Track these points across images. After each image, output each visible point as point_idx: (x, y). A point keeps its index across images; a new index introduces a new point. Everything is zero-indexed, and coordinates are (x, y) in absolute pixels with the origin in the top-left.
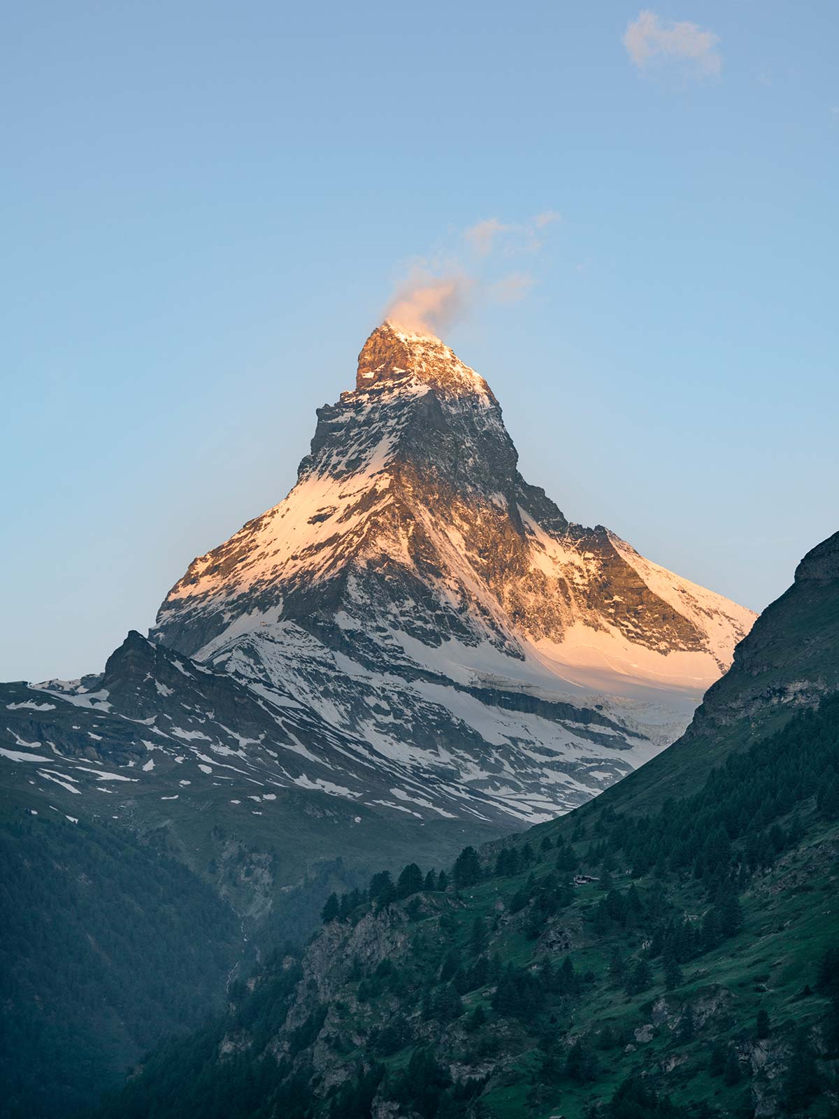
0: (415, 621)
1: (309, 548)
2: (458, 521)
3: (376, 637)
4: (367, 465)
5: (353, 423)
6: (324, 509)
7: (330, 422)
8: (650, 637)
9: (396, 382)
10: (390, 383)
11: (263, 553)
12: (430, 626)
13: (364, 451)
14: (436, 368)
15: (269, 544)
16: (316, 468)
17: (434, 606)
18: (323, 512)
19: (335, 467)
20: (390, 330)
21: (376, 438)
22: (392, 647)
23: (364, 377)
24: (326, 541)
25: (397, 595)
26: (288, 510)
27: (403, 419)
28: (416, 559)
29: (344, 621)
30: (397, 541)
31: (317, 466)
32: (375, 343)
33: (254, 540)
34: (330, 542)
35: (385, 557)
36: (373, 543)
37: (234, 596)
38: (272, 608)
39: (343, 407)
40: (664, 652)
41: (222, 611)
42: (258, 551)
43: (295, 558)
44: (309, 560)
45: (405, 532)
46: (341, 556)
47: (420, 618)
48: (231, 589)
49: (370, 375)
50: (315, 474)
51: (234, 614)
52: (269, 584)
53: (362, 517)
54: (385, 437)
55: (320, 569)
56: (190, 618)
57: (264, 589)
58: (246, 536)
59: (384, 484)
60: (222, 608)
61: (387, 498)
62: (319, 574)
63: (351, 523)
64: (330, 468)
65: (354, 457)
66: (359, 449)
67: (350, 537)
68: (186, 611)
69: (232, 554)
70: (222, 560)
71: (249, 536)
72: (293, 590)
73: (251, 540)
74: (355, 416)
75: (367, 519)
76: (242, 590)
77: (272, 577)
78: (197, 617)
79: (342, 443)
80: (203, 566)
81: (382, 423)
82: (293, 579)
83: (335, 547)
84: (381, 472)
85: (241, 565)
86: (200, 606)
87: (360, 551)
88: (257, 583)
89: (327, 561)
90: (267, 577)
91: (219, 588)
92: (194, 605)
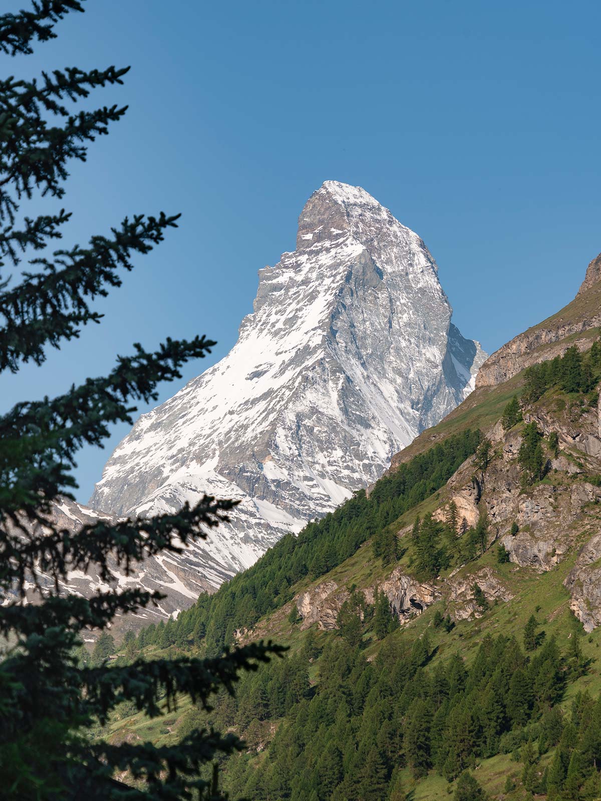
0: (342, 471)
1: (246, 403)
2: (391, 375)
3: (303, 486)
4: (302, 323)
5: (292, 283)
6: (261, 365)
7: (270, 282)
9: (333, 243)
10: (327, 244)
11: (202, 409)
12: (356, 476)
13: (300, 310)
14: (373, 228)
15: (208, 401)
16: (256, 326)
17: (360, 456)
18: (260, 369)
19: (273, 325)
20: (328, 193)
21: (312, 297)
22: (319, 496)
23: (304, 238)
24: (260, 397)
25: (326, 446)
26: (228, 367)
27: (338, 278)
28: (345, 411)
29: (271, 471)
30: (326, 394)
31: (257, 324)
32: (314, 205)
33: (195, 397)
34: (265, 396)
35: (314, 410)
36: (303, 397)
37: (174, 451)
38: (209, 460)
39: (284, 268)
41: (163, 466)
42: (199, 407)
43: (231, 413)
44: (244, 414)
45: (335, 386)
46: (273, 410)
47: (347, 467)
48: (171, 444)
49: (309, 236)
50: (254, 333)
51: (174, 467)
52: (207, 438)
53: (295, 371)
54: (321, 295)
55: (253, 423)
56: (133, 472)
57: (202, 443)
58: (187, 393)
59: (317, 340)
60: (162, 462)
61: (319, 353)
62: (252, 427)
63: (285, 378)
64: (269, 326)
65: (291, 315)
66: (296, 307)
67: (284, 390)
68: (129, 466)
69: (174, 411)
70: (165, 417)
71: (191, 393)
72: (228, 444)
73: (192, 396)
74: (294, 276)
75: (299, 374)
76: (182, 444)
77: (210, 431)
78: (139, 471)
79: (281, 303)
80: (147, 423)
81: (318, 282)
82: (229, 432)
83: (269, 401)
84: (315, 328)
85: (182, 421)
86: (143, 460)
87: (289, 405)
88: (196, 438)
89: (260, 415)
90: (205, 432)
91: (161, 443)
92: (137, 461)
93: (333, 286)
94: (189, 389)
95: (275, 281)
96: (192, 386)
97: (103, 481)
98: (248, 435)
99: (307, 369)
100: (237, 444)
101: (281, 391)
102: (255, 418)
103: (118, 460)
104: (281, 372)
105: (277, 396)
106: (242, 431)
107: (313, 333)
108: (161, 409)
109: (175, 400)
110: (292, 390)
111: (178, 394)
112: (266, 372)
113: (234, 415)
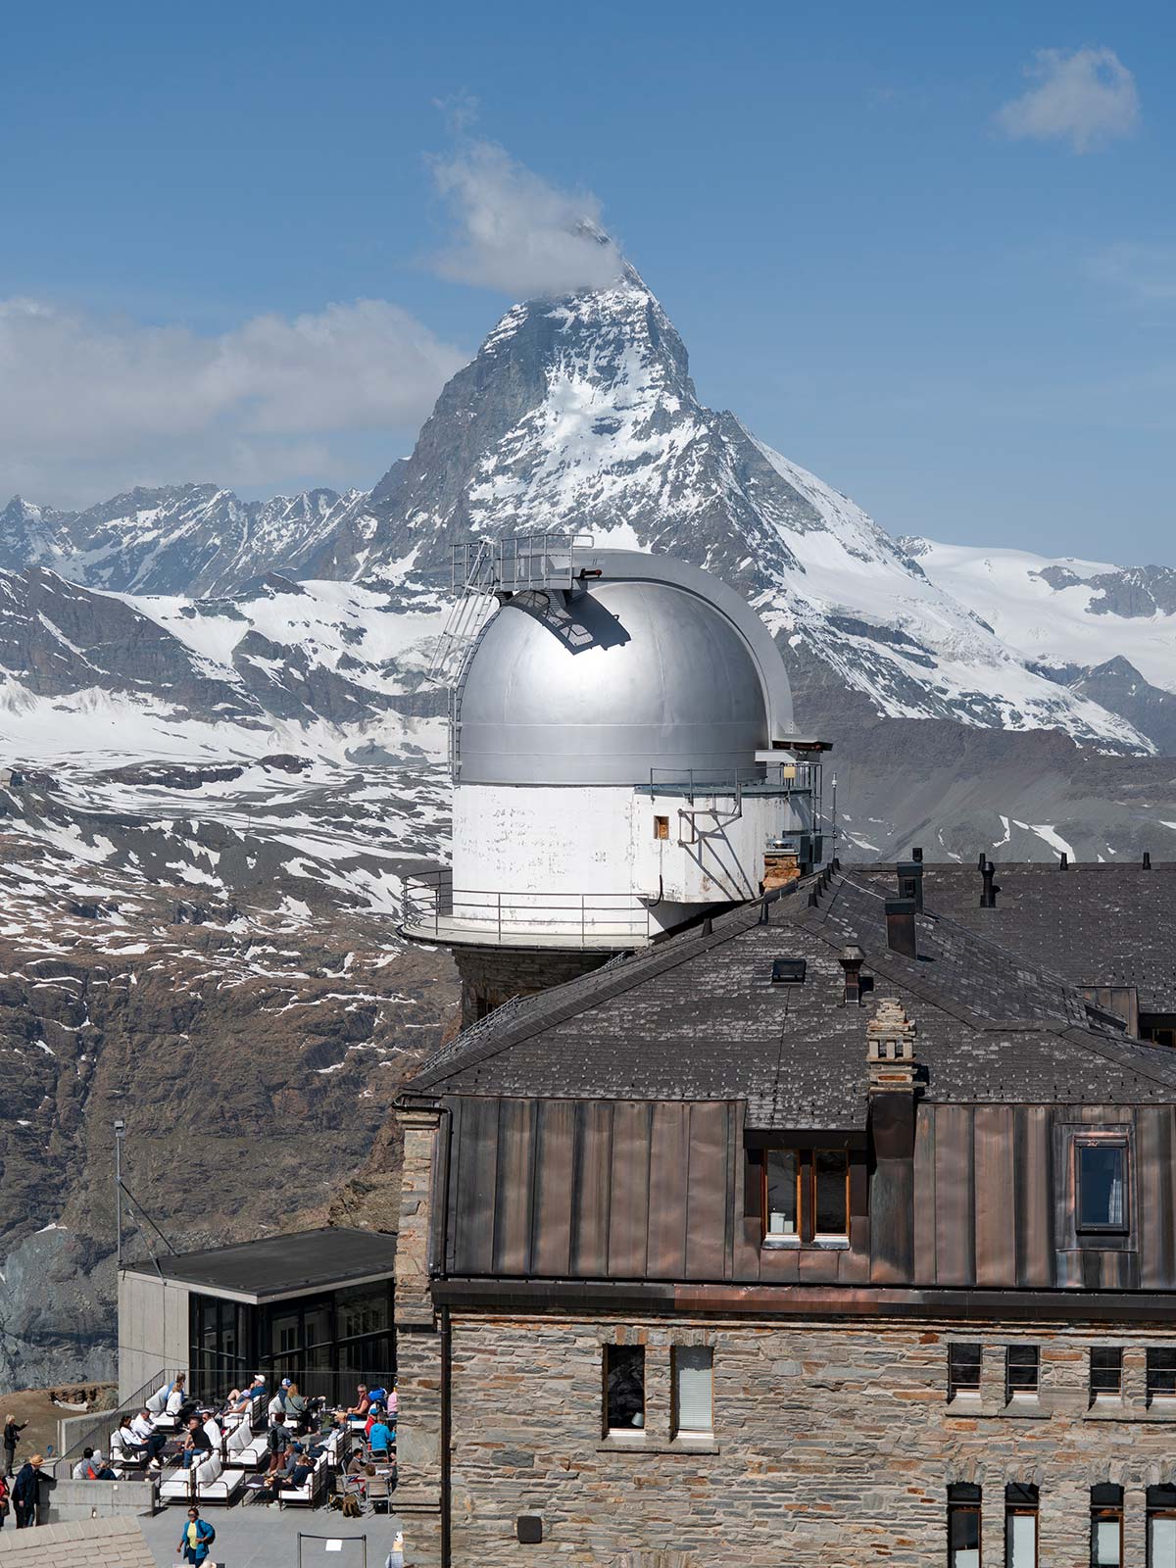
1: (620, 464)
4: (626, 375)
6: (602, 418)
8: (788, 519)
13: (611, 358)
16: (560, 367)
18: (606, 422)
19: (583, 370)
21: (618, 346)
24: (637, 459)
26: (557, 413)
27: (637, 329)
34: (643, 460)
37: (561, 508)
38: (617, 527)
40: (802, 533)
44: (629, 479)
48: (553, 499)
50: (563, 376)
51: (573, 526)
52: (594, 500)
53: (666, 438)
54: (627, 344)
55: (660, 494)
56: (517, 525)
57: (592, 503)
58: (523, 436)
59: (672, 404)
60: (557, 520)
61: (689, 422)
62: (664, 500)
63: (657, 442)
64: (577, 369)
65: (604, 362)
66: (603, 354)
67: (674, 461)
68: (502, 515)
69: (520, 455)
70: (510, 461)
71: (527, 438)
72: (633, 511)
73: (534, 442)
74: (574, 314)
75: (689, 447)
76: (567, 502)
77: (594, 491)
78: (527, 525)
79: (575, 344)
80: (489, 464)
81: (615, 330)
82: (623, 497)
83: (656, 469)
84: (651, 387)
85: (541, 472)
86: (520, 512)
87: (714, 486)
88: (581, 495)
89: (662, 486)
90: (588, 491)
91: (531, 493)
92: (510, 510)
93: (637, 336)
94: (519, 433)
95: (550, 315)
96: (521, 428)
97: (475, 528)
98: (667, 509)
99: (698, 442)
100: (658, 517)
101: (669, 461)
102: (654, 488)
103: (480, 504)
104: (642, 434)
105: (668, 466)
106: (644, 500)
107: (653, 392)
108: (495, 451)
109: (510, 441)
110: (693, 464)
111: (509, 435)
112: (617, 429)
113: (615, 477)
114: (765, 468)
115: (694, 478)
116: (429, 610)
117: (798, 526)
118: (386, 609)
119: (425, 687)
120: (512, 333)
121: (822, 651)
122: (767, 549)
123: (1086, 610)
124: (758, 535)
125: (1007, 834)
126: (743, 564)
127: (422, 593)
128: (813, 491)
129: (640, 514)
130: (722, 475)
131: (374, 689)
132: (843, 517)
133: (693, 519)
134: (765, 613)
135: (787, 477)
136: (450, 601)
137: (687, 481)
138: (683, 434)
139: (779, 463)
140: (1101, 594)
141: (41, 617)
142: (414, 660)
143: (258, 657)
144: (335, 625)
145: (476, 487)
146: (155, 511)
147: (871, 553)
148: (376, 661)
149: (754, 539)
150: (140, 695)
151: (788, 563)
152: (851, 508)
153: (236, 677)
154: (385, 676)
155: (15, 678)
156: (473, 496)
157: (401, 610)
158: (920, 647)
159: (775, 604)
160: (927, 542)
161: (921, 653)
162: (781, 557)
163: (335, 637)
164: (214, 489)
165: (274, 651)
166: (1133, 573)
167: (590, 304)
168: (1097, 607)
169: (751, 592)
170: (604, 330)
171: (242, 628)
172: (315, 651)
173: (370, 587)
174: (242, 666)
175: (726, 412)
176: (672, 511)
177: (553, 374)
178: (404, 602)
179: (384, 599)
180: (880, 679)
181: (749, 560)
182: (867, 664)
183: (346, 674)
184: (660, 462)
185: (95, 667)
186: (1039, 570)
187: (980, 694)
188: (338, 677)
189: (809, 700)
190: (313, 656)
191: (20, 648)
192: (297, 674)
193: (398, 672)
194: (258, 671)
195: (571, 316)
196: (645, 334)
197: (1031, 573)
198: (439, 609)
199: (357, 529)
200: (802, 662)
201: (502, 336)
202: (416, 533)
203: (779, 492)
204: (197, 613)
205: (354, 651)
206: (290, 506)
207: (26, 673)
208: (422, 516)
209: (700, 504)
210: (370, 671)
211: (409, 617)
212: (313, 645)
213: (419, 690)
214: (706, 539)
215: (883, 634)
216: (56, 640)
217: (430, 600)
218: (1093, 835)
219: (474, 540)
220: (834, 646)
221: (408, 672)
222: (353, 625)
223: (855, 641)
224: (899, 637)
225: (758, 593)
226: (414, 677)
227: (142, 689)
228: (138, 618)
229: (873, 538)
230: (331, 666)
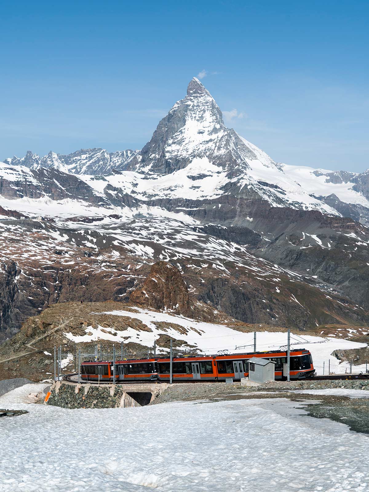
1: (204, 141)
4: (206, 119)
8: (248, 156)
9: (200, 95)
11: (189, 141)
15: (189, 138)
16: (189, 117)
18: (200, 131)
19: (195, 117)
21: (204, 111)
26: (188, 128)
27: (209, 107)
34: (210, 141)
38: (203, 158)
40: (251, 160)
42: (187, 140)
44: (207, 145)
48: (187, 150)
49: (191, 92)
50: (190, 119)
51: (192, 157)
52: (198, 150)
53: (216, 135)
54: (206, 111)
55: (214, 149)
56: (178, 157)
57: (197, 152)
58: (179, 134)
59: (218, 126)
60: (188, 156)
61: (222, 131)
62: (216, 151)
63: (214, 136)
64: (193, 117)
65: (200, 116)
66: (200, 113)
67: (218, 141)
68: (174, 154)
69: (178, 139)
70: (176, 141)
71: (181, 135)
72: (208, 154)
73: (182, 136)
74: (193, 103)
75: (222, 137)
76: (190, 151)
77: (197, 148)
78: (180, 157)
79: (193, 111)
80: (170, 141)
81: (203, 107)
82: (205, 150)
83: (214, 143)
84: (213, 122)
85: (184, 143)
86: (178, 154)
87: (229, 147)
88: (194, 150)
89: (215, 147)
90: (196, 148)
91: (181, 149)
92: (176, 153)
93: (209, 109)
94: (178, 133)
95: (186, 103)
97: (167, 158)
98: (216, 153)
99: (224, 136)
100: (214, 155)
101: (217, 141)
102: (213, 148)
103: (168, 152)
104: (210, 134)
105: (217, 142)
106: (211, 151)
107: (213, 123)
108: (172, 138)
109: (176, 136)
110: (223, 142)
111: (176, 134)
112: (204, 133)
113: (203, 145)
114: (242, 143)
115: (223, 145)
116: (155, 179)
117: (251, 158)
118: (144, 179)
119: (153, 199)
120: (177, 108)
121: (256, 190)
122: (242, 164)
123: (325, 182)
124: (240, 160)
125: (304, 237)
126: (236, 167)
127: (153, 174)
128: (254, 149)
129: (209, 155)
130: (231, 144)
131: (140, 199)
132: (262, 156)
133: (223, 156)
134: (242, 180)
135: (248, 146)
136: (160, 177)
137: (222, 146)
138: (221, 134)
139: (246, 142)
140: (329, 178)
141: (54, 180)
142: (150, 192)
143: (110, 191)
144: (130, 183)
145: (167, 147)
146: (86, 155)
147: (269, 166)
148: (141, 192)
149: (239, 161)
150: (80, 200)
151: (248, 167)
152: (264, 154)
153: (104, 196)
154: (143, 196)
155: (47, 196)
156: (166, 150)
157: (147, 179)
158: (282, 190)
159: (244, 178)
160: (284, 164)
161: (282, 191)
162: (246, 166)
163: (131, 186)
164: (101, 149)
165: (115, 189)
166: (337, 173)
167: (197, 100)
168: (327, 181)
169: (238, 175)
170: (200, 107)
171: (106, 183)
172: (125, 189)
173: (139, 173)
174: (106, 193)
175: (232, 129)
176: (218, 154)
177: (187, 119)
178: (148, 177)
179: (143, 176)
180: (271, 197)
181: (238, 166)
182: (268, 193)
183: (133, 195)
184: (215, 141)
185: (68, 193)
186: (312, 171)
187: (297, 202)
188: (131, 196)
189: (253, 202)
190: (124, 190)
191: (49, 188)
192: (120, 195)
193: (146, 194)
194: (110, 194)
195: (192, 104)
196: (211, 108)
197: (310, 172)
198: (157, 179)
199: (137, 158)
200: (251, 192)
201: (174, 109)
202: (151, 159)
203: (246, 149)
204: (95, 179)
205: (135, 189)
206: (120, 154)
207: (50, 194)
208: (153, 155)
209: (225, 152)
210: (139, 194)
211: (149, 181)
212: (125, 188)
213: (152, 199)
214: (226, 161)
215: (272, 186)
216: (58, 186)
217: (155, 176)
218: (326, 237)
219: (166, 161)
220: (259, 189)
221: (149, 195)
222: (135, 182)
223: (265, 187)
224: (276, 187)
225: (240, 175)
226: (150, 196)
227: (80, 199)
228: (79, 180)
229: (270, 162)
230: (129, 193)
